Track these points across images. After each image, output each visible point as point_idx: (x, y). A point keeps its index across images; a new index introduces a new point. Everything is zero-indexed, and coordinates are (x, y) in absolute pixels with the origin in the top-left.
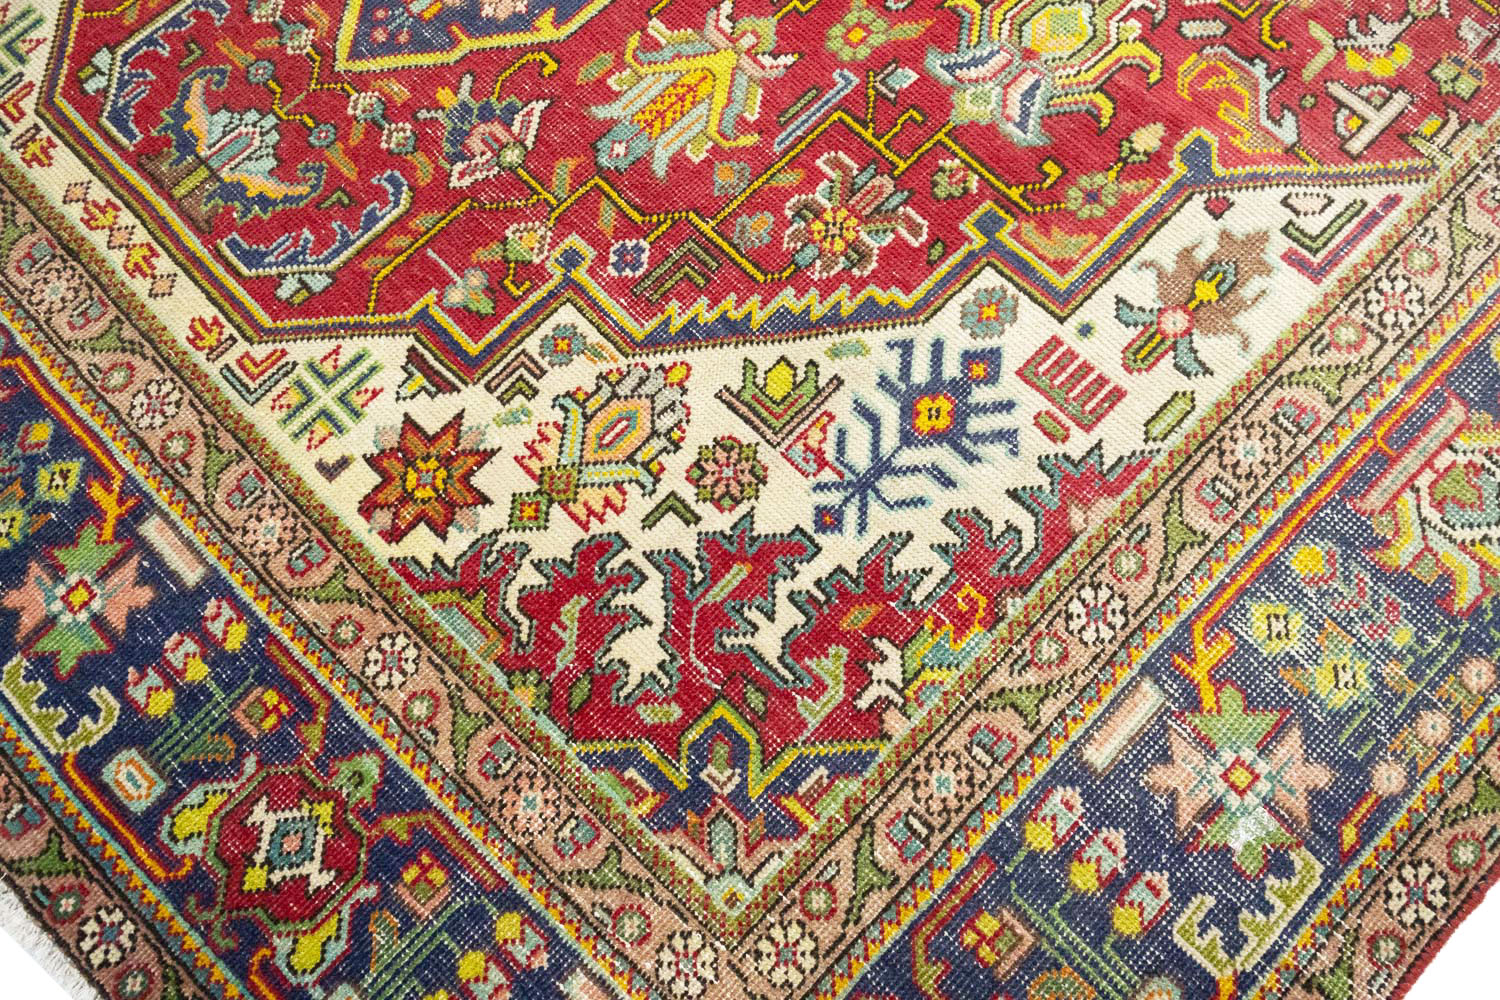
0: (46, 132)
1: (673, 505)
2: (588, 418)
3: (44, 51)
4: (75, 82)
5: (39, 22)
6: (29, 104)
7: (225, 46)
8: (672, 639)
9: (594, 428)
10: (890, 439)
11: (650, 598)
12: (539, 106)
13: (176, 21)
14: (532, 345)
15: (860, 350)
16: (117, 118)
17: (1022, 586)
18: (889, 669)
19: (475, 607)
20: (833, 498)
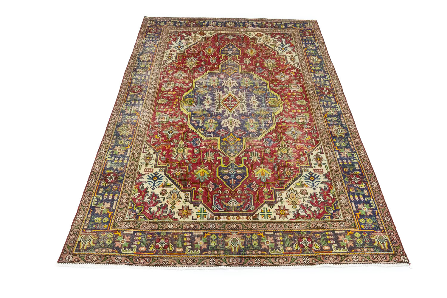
0: (217, 216)
1: (304, 198)
2: (290, 198)
3: (207, 210)
4: (214, 211)
5: (203, 208)
6: (213, 216)
7: (221, 197)
8: (315, 206)
9: (291, 198)
10: (311, 182)
11: (309, 205)
12: (254, 182)
13: (215, 199)
14: (278, 196)
15: (301, 179)
16: (220, 209)
17: (332, 183)
18: (331, 195)
19: (300, 217)
20: (313, 187)
